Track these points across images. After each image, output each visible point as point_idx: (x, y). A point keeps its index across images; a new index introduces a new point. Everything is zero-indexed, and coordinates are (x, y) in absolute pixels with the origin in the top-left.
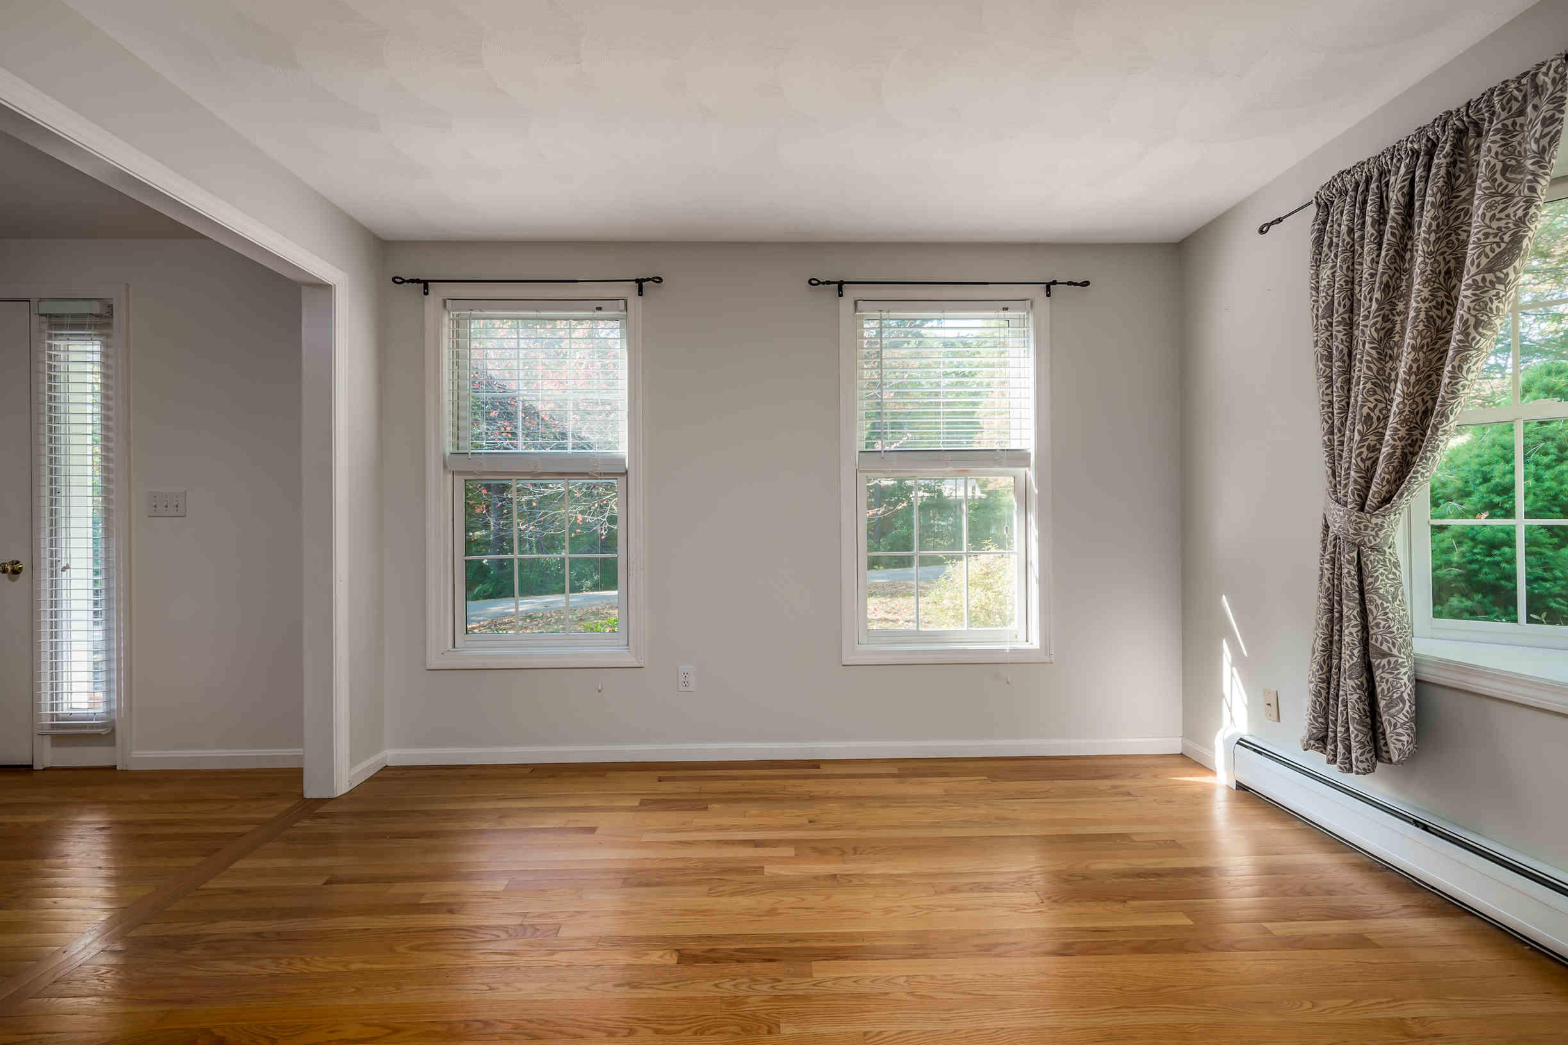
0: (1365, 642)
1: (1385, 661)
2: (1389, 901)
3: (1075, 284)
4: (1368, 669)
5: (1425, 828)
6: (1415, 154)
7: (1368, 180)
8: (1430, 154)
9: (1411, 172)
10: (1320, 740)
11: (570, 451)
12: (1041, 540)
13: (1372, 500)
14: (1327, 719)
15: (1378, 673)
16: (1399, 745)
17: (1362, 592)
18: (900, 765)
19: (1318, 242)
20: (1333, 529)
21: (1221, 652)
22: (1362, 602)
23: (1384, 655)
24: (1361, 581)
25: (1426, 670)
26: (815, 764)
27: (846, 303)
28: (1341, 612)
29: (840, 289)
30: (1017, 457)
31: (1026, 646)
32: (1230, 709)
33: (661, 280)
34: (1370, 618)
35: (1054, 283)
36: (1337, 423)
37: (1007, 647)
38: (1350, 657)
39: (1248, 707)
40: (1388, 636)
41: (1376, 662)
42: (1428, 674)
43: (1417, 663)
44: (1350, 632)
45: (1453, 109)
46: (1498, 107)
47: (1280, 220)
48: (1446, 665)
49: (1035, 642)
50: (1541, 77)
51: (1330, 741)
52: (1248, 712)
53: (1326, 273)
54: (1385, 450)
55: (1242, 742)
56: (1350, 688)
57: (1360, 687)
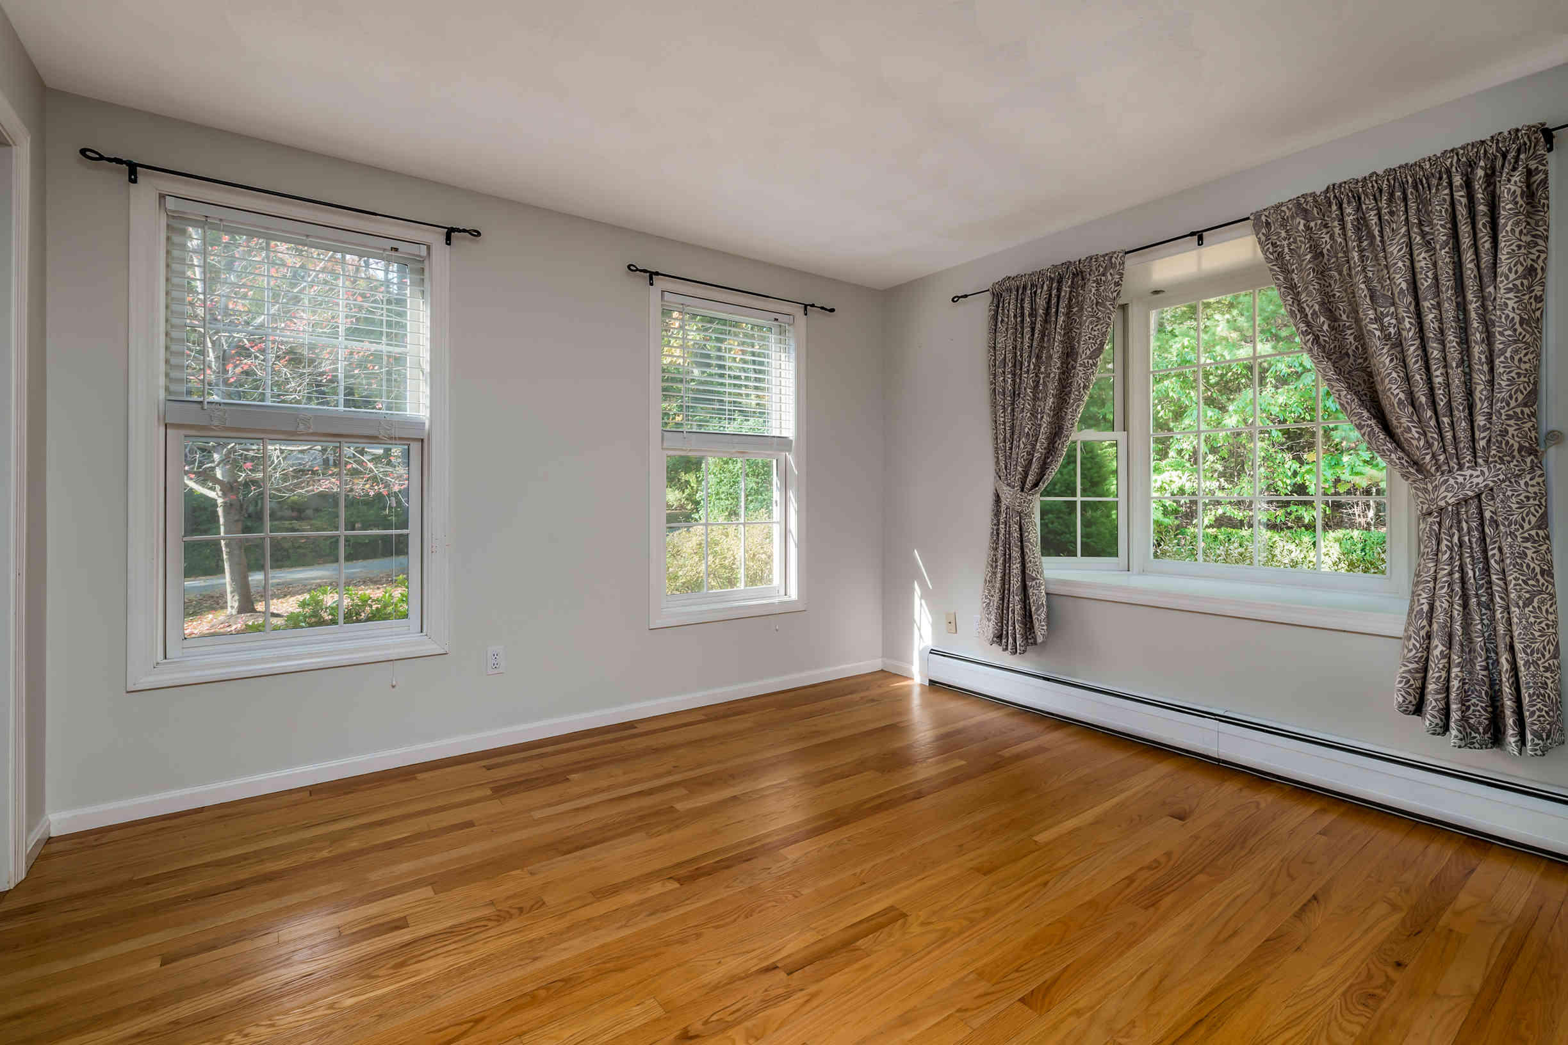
0: (1023, 572)
1: (1034, 583)
2: (1031, 729)
3: (826, 309)
4: (1024, 588)
5: (1048, 680)
6: (1051, 280)
7: (1025, 288)
8: (1060, 282)
9: (1050, 289)
10: (999, 637)
11: (341, 408)
12: (798, 512)
13: (1028, 485)
14: (1002, 623)
15: (1031, 591)
16: (1043, 632)
17: (1022, 541)
18: (703, 712)
19: (995, 318)
20: (1005, 502)
21: (913, 589)
22: (1022, 549)
23: (1034, 579)
24: (1021, 535)
25: (1051, 586)
26: (630, 725)
27: (654, 292)
28: (1010, 555)
29: (651, 279)
30: (782, 443)
31: (786, 599)
32: (919, 629)
33: (479, 234)
34: (1026, 557)
35: (813, 306)
36: (1008, 435)
37: (776, 600)
38: (1015, 583)
39: (932, 625)
40: (1035, 568)
41: (1029, 584)
42: (1053, 589)
43: (1047, 582)
44: (1016, 567)
45: (1072, 261)
46: (1094, 268)
47: (966, 296)
48: (1065, 583)
49: (793, 594)
50: (1113, 260)
51: (1004, 636)
52: (933, 629)
53: (1001, 339)
54: (1037, 455)
55: (932, 652)
56: (1016, 600)
57: (1021, 600)
